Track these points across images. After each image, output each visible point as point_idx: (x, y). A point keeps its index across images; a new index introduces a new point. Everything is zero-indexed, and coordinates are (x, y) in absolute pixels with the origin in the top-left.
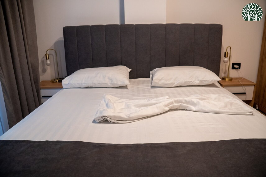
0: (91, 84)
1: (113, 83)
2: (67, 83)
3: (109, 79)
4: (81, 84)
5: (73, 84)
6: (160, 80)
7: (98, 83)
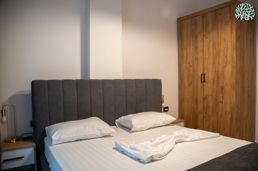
0: (83, 136)
1: (102, 133)
2: (58, 139)
3: (98, 129)
4: (73, 137)
5: (64, 139)
6: (138, 125)
7: (89, 135)
